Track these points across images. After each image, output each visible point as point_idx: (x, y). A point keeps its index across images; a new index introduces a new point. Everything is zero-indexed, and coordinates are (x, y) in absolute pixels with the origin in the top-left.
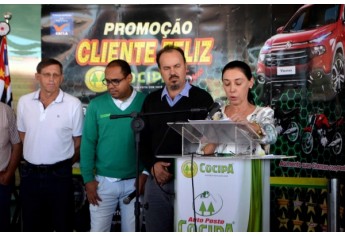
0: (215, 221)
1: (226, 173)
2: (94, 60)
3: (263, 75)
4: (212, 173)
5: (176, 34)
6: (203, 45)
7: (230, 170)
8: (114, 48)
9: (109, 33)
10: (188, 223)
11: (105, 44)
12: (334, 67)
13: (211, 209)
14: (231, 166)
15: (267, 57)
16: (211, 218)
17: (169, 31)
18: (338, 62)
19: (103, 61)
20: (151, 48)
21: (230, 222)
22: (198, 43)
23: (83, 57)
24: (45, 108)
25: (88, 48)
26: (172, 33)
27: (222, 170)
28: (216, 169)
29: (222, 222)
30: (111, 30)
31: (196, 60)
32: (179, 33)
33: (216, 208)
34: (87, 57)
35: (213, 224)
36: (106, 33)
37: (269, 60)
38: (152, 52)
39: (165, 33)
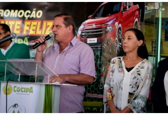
1: (28, 93)
5: (33, 18)
6: (48, 24)
7: (31, 91)
12: (117, 39)
14: (31, 88)
15: (82, 32)
17: (29, 16)
18: (119, 36)
20: (18, 25)
22: (45, 23)
26: (31, 17)
27: (26, 90)
28: (23, 90)
31: (43, 33)
32: (34, 17)
37: (83, 34)
38: (18, 27)
39: (27, 17)
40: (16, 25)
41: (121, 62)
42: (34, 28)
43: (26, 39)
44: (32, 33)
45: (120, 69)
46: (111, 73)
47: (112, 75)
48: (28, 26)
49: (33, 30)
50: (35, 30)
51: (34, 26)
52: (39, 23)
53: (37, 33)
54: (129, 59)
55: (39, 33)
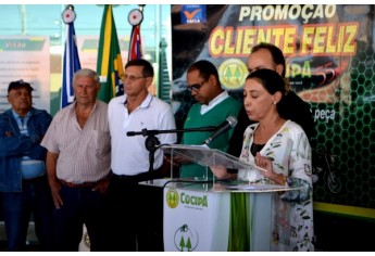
1: (201, 206)
2: (229, 50)
5: (318, 18)
6: (348, 31)
7: (205, 202)
8: (250, 37)
9: (245, 18)
11: (240, 32)
14: (205, 197)
17: (310, 14)
19: (238, 52)
20: (290, 36)
22: (342, 29)
23: (217, 47)
24: (129, 113)
25: (222, 37)
26: (314, 17)
27: (198, 201)
28: (194, 200)
30: (247, 15)
31: (339, 50)
32: (321, 16)
34: (221, 48)
36: (241, 19)
38: (291, 41)
39: (306, 17)
40: (286, 36)
42: (322, 40)
43: (307, 64)
44: (317, 50)
48: (309, 35)
49: (320, 45)
50: (324, 45)
51: (321, 35)
52: (331, 29)
53: (327, 51)
55: (331, 50)
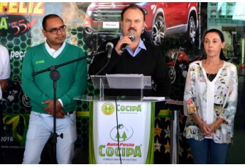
0: (127, 145)
1: (135, 111)
3: (90, 26)
4: (125, 111)
7: (139, 109)
10: (106, 147)
12: (155, 26)
13: (124, 136)
14: (139, 106)
15: (93, 13)
16: (124, 142)
18: (159, 23)
21: (138, 145)
27: (133, 109)
28: (129, 109)
29: (133, 145)
31: (30, 12)
33: (128, 136)
35: (126, 147)
37: (96, 15)
41: (201, 69)
42: (15, 4)
43: (4, 20)
44: (12, 11)
45: (201, 78)
46: (192, 82)
47: (194, 85)
49: (14, 7)
50: (17, 7)
53: (20, 11)
54: (211, 64)
55: (23, 11)
